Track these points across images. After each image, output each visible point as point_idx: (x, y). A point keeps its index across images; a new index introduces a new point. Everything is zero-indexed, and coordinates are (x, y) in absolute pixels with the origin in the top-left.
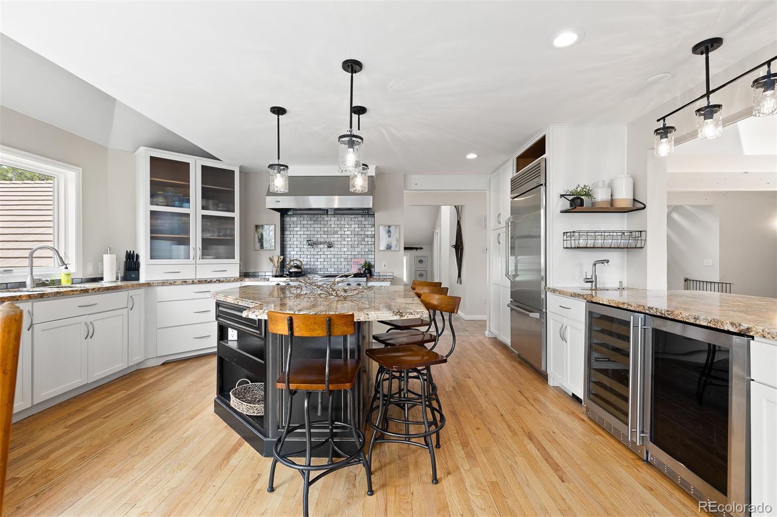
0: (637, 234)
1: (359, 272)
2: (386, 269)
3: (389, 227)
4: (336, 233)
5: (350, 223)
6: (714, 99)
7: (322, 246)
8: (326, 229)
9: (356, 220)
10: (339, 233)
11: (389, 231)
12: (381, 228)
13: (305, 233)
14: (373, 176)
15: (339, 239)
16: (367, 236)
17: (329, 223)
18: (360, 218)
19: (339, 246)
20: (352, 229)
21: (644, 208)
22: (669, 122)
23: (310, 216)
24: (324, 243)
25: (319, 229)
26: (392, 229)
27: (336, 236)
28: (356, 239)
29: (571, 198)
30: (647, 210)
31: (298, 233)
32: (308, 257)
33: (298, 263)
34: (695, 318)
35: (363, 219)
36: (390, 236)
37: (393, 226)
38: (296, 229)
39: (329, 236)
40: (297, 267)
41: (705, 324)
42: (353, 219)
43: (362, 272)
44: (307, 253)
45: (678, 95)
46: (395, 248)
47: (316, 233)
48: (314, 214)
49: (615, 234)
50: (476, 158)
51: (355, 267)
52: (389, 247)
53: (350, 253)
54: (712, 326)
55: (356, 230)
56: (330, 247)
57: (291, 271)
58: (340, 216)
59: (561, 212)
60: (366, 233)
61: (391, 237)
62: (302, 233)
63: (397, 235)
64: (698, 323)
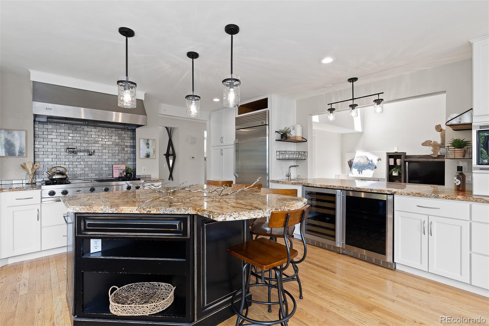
0: (303, 153)
1: (121, 176)
2: (145, 172)
3: (148, 140)
4: (97, 142)
5: (110, 134)
6: (355, 102)
7: (82, 154)
8: (86, 139)
9: (117, 132)
10: (100, 142)
11: (148, 144)
12: (141, 140)
13: (62, 141)
14: (142, 100)
15: (100, 148)
16: (127, 147)
17: (89, 133)
18: (120, 132)
19: (100, 154)
20: (113, 140)
21: (307, 141)
22: (334, 106)
23: (69, 125)
24: (84, 151)
25: (79, 138)
26: (150, 142)
27: (96, 145)
28: (117, 149)
29: (282, 133)
30: (307, 143)
31: (53, 140)
32: (66, 163)
33: (61, 169)
34: (371, 190)
35: (123, 132)
36: (148, 148)
37: (151, 139)
38: (50, 137)
39: (90, 145)
40: (61, 173)
41: (376, 192)
42: (113, 132)
43: (123, 176)
44: (65, 160)
45: (324, 94)
46: (152, 156)
47: (74, 141)
48: (72, 124)
49: (290, 152)
50: (219, 101)
51: (116, 171)
52: (148, 156)
53: (110, 160)
54: (379, 192)
55: (117, 141)
56: (91, 155)
57: (54, 177)
58: (101, 128)
59: (276, 140)
60: (126, 144)
61: (150, 148)
62: (59, 140)
63: (154, 147)
64: (372, 192)
